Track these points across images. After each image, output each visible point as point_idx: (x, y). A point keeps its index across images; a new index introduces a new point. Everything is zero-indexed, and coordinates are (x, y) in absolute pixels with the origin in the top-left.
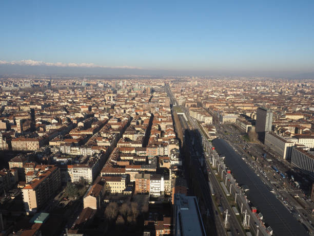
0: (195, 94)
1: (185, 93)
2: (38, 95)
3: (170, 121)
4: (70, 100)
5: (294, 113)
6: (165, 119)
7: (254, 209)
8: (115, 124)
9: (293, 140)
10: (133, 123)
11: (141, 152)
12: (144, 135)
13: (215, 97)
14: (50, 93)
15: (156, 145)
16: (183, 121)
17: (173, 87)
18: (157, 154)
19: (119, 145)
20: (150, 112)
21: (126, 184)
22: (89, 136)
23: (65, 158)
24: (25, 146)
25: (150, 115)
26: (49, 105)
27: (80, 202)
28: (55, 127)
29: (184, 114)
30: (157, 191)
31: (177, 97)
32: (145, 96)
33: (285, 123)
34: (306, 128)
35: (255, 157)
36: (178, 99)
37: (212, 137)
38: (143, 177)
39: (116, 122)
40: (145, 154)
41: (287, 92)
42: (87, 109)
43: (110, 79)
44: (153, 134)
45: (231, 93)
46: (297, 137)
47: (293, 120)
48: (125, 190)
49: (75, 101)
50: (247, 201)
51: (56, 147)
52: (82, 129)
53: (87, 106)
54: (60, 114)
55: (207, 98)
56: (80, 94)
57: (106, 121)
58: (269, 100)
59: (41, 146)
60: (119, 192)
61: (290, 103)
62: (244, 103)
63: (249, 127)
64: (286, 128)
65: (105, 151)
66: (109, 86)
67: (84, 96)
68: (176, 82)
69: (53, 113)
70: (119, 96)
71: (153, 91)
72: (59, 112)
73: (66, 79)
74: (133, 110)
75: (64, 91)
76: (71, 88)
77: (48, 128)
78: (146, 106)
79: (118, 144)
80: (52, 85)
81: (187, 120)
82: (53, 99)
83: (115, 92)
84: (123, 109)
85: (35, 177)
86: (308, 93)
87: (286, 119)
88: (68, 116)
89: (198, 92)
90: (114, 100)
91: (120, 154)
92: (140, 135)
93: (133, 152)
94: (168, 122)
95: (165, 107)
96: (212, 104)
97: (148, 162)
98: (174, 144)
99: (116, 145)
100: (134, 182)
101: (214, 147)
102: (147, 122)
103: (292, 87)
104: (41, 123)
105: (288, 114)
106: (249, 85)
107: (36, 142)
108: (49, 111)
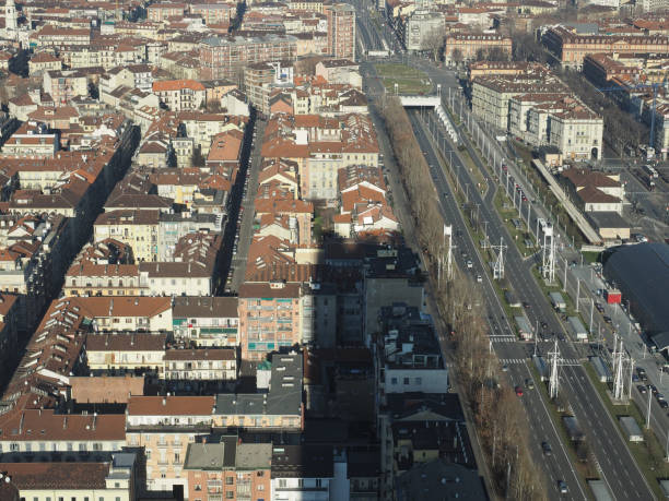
3: (363, 147)
6: (334, 135)
8: (44, 165)
11: (205, 322)
12: (217, 228)
15: (294, 283)
16: (434, 142)
19: (76, 283)
20: (241, 94)
25: (241, 109)
29: (435, 102)
37: (606, 232)
38: (230, 460)
39: (46, 150)
40: (230, 330)
44: (268, 221)
74: (144, 81)
79: (69, 280)
81: (455, 137)
84: (81, 73)
90: (21, 21)
91: (88, 337)
92: (197, 226)
93: (163, 322)
94: (352, 149)
95: (328, 64)
96: (601, 47)
97: (254, 379)
98: (398, 273)
99: (63, 282)
100: (178, 489)
101: (616, 292)
102: (232, 153)
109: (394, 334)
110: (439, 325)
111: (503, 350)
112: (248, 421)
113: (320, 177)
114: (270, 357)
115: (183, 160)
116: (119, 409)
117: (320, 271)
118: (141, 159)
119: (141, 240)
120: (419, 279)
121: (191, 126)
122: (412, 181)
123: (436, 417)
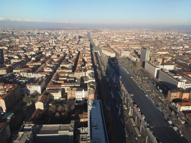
0: (106, 39)
1: (100, 38)
2: (5, 40)
4: (26, 44)
5: (163, 50)
6: (87, 55)
7: (136, 105)
8: (56, 58)
9: (160, 66)
10: (67, 58)
11: (71, 75)
12: (73, 65)
13: (118, 41)
14: (13, 39)
15: (81, 71)
17: (93, 35)
18: (81, 76)
19: (58, 71)
20: (77, 51)
21: (62, 95)
22: (39, 66)
23: (23, 79)
26: (13, 47)
27: (33, 106)
28: (16, 61)
29: (98, 51)
30: (80, 98)
31: (95, 41)
32: (75, 40)
33: (157, 56)
34: (168, 59)
35: (138, 76)
36: (95, 43)
37: (115, 65)
38: (72, 90)
39: (56, 57)
40: (73, 76)
41: (160, 38)
42: (38, 49)
43: (53, 30)
44: (79, 64)
45: (128, 38)
46: (163, 64)
47: (161, 55)
48: (61, 98)
49: (30, 44)
50: (132, 101)
51: (18, 73)
52: (34, 61)
53: (38, 47)
54: (20, 53)
55: (113, 42)
56: (33, 40)
57: (50, 56)
58: (149, 42)
59: (7, 72)
60: (58, 99)
61: (161, 44)
62: (135, 44)
63: (136, 59)
64: (157, 59)
65: (49, 75)
66: (52, 34)
67: (36, 41)
68: (95, 32)
69: (16, 52)
70: (58, 41)
71: (80, 37)
72: (19, 51)
73: (24, 30)
74: (67, 49)
75: (23, 37)
76: (27, 36)
77: (12, 61)
78: (75, 47)
80: (14, 33)
81: (100, 55)
82: (15, 43)
83: (56, 38)
84: (61, 49)
85: (4, 92)
86: (172, 39)
87: (158, 54)
88: (25, 54)
90: (55, 43)
91: (58, 77)
92: (71, 65)
93: (66, 75)
94: (89, 56)
95: (87, 47)
96: (116, 46)
97: (75, 81)
98: (91, 69)
99: (56, 71)
100: (67, 93)
102: (76, 57)
103: (163, 35)
104: (7, 58)
105: (159, 51)
106: (138, 34)
107: (4, 70)
108: (12, 51)
109: (90, 76)
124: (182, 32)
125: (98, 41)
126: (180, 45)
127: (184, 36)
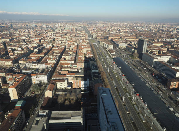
0: (101, 31)
1: (96, 31)
2: (5, 32)
3: (89, 48)
4: (26, 36)
5: (158, 42)
6: (86, 47)
7: (138, 94)
8: (57, 50)
9: (158, 57)
11: (74, 66)
12: (75, 56)
13: (114, 33)
14: (13, 31)
16: (96, 48)
17: (89, 27)
18: (83, 67)
19: (61, 62)
21: (68, 84)
22: (42, 58)
24: (3, 64)
25: (77, 44)
26: (14, 39)
27: (43, 94)
28: (20, 52)
29: (96, 43)
30: (85, 86)
31: (91, 33)
32: (72, 33)
33: (153, 48)
34: (164, 50)
37: (113, 56)
38: (77, 79)
39: (57, 48)
40: (76, 66)
41: (154, 30)
42: (38, 41)
43: (49, 22)
44: (80, 55)
45: (123, 31)
46: (160, 56)
47: (157, 47)
48: (67, 87)
49: (29, 36)
50: (134, 90)
51: (23, 64)
52: (37, 53)
53: (38, 39)
54: (23, 45)
55: (109, 34)
56: (32, 32)
57: (51, 48)
58: (144, 35)
59: (14, 63)
60: (64, 88)
61: (156, 36)
62: (130, 36)
63: (133, 51)
64: (154, 51)
65: (53, 65)
66: (49, 27)
67: (35, 33)
68: (90, 24)
69: (18, 44)
70: (56, 33)
71: (76, 30)
72: (21, 43)
73: (22, 22)
74: (67, 41)
75: (22, 30)
76: (26, 28)
77: (16, 53)
78: (74, 39)
79: (60, 62)
80: (13, 26)
81: (98, 47)
82: (16, 35)
83: (54, 31)
84: (60, 40)
85: (15, 82)
86: (165, 31)
87: (154, 46)
88: (27, 46)
89: (103, 30)
90: (54, 35)
91: (62, 67)
92: (73, 56)
93: (70, 66)
95: (85, 39)
96: (112, 38)
97: (79, 71)
98: (93, 60)
99: (59, 62)
100: (72, 82)
101: (114, 62)
102: (76, 49)
103: (157, 27)
104: (11, 50)
105: (155, 43)
106: (133, 26)
107: (10, 61)
108: (14, 43)
109: (93, 67)
110: (97, 66)
111: (104, 68)
112: (79, 75)
113: (85, 51)
114: (80, 69)
115: (71, 49)
116: (66, 74)
117: (85, 60)
118: (67, 49)
119: (67, 57)
120: (95, 61)
121: (72, 46)
122: (94, 51)
123: (98, 75)
124: (175, 25)
125: (94, 33)
126: (174, 37)
127: (177, 28)
